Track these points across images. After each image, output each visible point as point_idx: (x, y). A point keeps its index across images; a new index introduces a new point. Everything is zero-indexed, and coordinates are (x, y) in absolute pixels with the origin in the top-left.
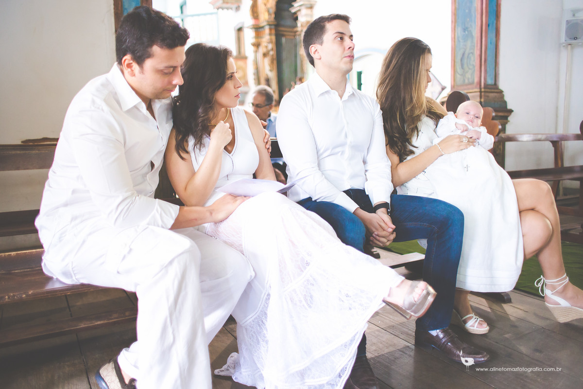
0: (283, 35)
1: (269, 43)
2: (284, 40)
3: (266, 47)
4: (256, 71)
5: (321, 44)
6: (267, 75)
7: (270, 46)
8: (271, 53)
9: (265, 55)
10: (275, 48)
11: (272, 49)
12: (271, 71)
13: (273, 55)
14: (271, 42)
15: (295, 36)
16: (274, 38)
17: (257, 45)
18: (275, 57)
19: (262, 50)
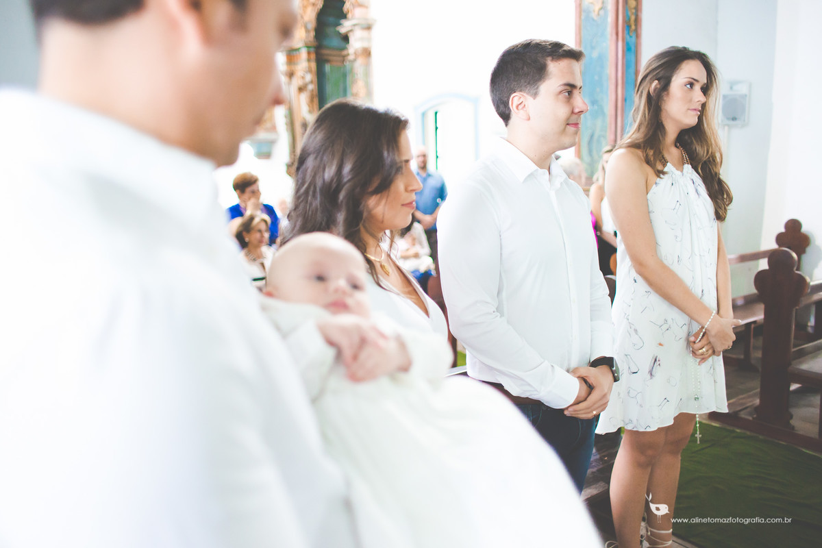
0: (328, 61)
1: (306, 72)
2: (327, 67)
3: (303, 78)
4: (288, 112)
5: (535, 95)
6: (304, 118)
7: (309, 77)
8: (311, 87)
9: (301, 89)
10: (315, 80)
11: (312, 82)
12: (310, 112)
13: (312, 91)
14: (310, 71)
15: (343, 61)
16: (314, 65)
17: (291, 75)
18: (316, 92)
19: (297, 82)
